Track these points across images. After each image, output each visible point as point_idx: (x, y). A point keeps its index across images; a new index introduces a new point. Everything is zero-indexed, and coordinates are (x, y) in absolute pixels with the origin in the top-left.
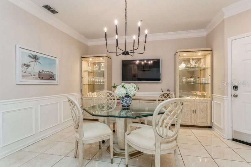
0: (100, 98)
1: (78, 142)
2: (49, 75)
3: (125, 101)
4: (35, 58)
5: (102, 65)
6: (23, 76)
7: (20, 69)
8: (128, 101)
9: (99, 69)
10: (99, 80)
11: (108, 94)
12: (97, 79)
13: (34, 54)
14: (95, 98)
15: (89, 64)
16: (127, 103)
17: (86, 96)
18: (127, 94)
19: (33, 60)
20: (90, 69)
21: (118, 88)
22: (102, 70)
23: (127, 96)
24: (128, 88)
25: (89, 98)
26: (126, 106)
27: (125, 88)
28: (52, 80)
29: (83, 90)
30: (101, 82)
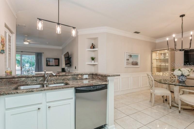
0: (164, 76)
1: (152, 94)
2: (136, 63)
3: (181, 78)
4: (131, 56)
5: (166, 55)
6: (127, 64)
7: (126, 61)
8: (183, 78)
9: (165, 57)
10: (164, 65)
11: (171, 74)
12: (163, 64)
13: (130, 54)
14: (161, 76)
15: (157, 54)
16: (182, 80)
17: (155, 74)
18: (182, 74)
19: (130, 57)
20: (158, 58)
21: (176, 70)
22: (166, 58)
23: (182, 75)
24: (183, 70)
25: (157, 75)
26: (182, 81)
27: (180, 71)
28: (137, 65)
29: (153, 71)
30: (166, 66)
